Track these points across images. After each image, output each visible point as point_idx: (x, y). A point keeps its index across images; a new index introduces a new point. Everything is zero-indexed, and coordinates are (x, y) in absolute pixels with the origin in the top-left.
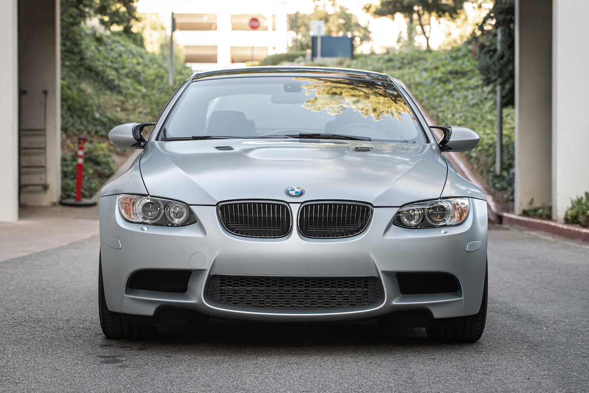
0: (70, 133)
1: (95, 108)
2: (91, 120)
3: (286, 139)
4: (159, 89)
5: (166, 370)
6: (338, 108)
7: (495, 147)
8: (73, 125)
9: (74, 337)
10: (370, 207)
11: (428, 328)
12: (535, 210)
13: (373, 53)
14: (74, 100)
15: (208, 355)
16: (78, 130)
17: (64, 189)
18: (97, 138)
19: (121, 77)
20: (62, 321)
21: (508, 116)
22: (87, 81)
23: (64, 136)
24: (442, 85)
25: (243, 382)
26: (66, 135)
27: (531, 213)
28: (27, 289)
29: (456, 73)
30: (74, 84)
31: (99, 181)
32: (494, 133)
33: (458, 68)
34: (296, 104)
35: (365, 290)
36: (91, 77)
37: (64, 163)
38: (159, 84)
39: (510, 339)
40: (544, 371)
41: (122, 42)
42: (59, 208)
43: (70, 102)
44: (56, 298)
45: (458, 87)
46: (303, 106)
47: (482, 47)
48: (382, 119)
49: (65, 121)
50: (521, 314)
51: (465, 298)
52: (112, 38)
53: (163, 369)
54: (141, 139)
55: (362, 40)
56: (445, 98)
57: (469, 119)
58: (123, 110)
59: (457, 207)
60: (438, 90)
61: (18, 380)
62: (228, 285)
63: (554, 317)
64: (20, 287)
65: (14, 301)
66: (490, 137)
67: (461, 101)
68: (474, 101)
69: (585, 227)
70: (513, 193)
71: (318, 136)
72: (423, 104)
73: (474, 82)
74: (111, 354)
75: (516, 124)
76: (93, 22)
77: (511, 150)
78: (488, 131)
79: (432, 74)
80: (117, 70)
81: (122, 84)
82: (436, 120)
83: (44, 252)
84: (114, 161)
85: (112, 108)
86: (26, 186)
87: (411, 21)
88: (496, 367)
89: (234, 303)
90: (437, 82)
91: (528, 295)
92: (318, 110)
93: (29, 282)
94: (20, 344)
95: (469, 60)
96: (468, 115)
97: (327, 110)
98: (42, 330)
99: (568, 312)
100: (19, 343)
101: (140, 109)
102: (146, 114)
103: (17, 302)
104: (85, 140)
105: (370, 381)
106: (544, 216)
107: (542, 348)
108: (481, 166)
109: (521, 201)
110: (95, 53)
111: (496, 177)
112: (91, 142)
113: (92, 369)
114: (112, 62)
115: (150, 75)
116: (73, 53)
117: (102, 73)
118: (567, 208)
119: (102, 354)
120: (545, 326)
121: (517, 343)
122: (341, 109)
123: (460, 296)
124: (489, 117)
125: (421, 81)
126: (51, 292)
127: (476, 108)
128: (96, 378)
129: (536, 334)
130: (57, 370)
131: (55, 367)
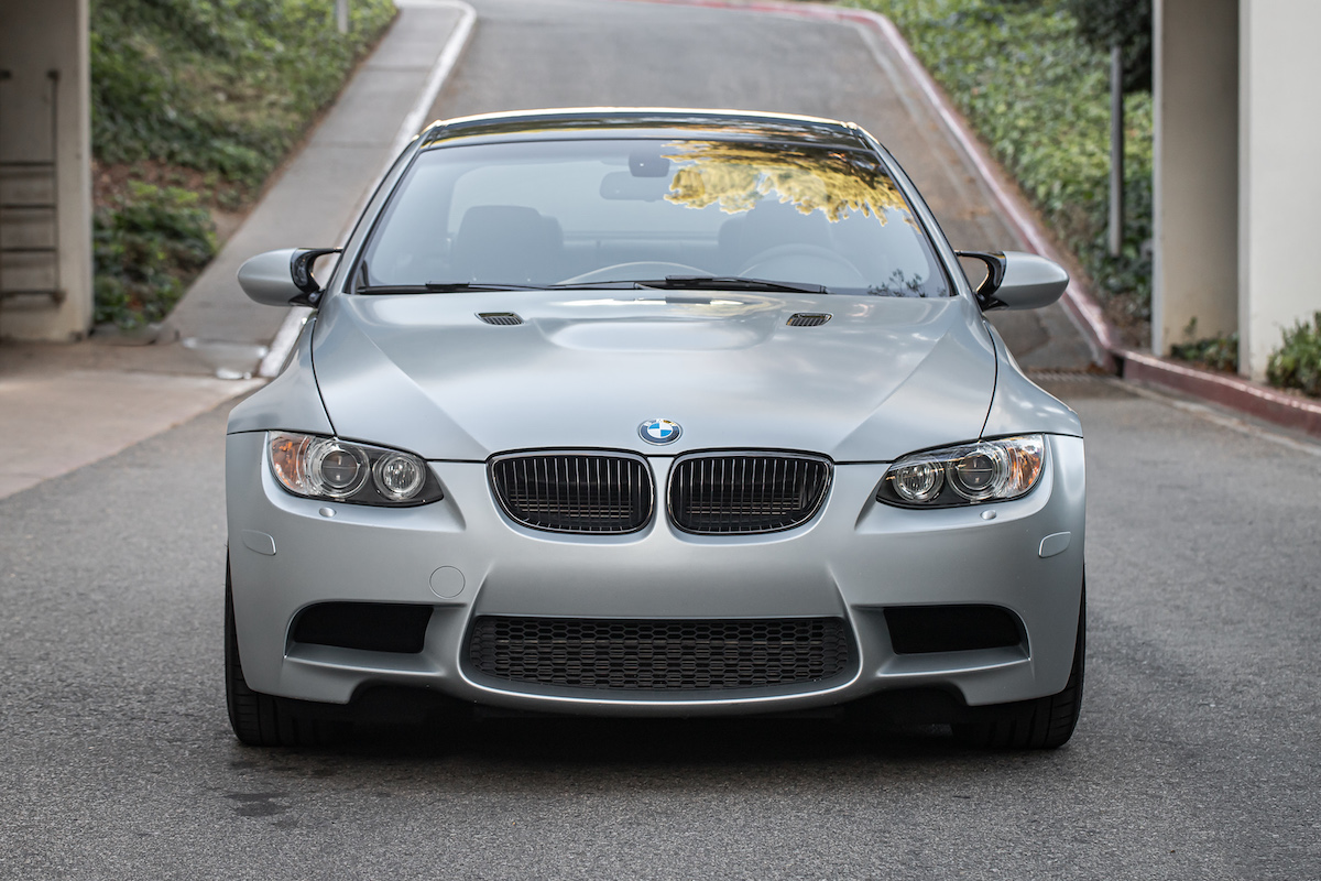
0: (109, 158)
1: (166, 97)
2: (157, 126)
4: (315, 44)
5: (380, 832)
6: (745, 200)
7: (1107, 187)
8: (115, 138)
9: (168, 740)
10: (828, 463)
11: (955, 724)
12: (1201, 346)
14: (116, 77)
16: (128, 151)
17: (100, 299)
18: (173, 170)
19: (225, 17)
20: (137, 692)
21: (1137, 107)
22: (145, 29)
24: (982, 29)
26: (101, 162)
27: (1191, 353)
28: (45, 596)
30: (116, 39)
31: (182, 278)
32: (1104, 151)
35: (816, 644)
36: (155, 20)
37: (99, 234)
38: (315, 30)
39: (1137, 738)
40: (1207, 828)
42: (89, 346)
43: (107, 83)
44: (114, 623)
45: (1021, 34)
49: (99, 131)
50: (1161, 661)
51: (1035, 658)
53: (373, 832)
54: (311, 286)
56: (990, 62)
57: (1047, 116)
58: (232, 98)
59: (1018, 457)
60: (973, 42)
61: (62, 865)
62: (513, 637)
63: (1235, 672)
64: (29, 591)
65: (21, 634)
66: (1095, 160)
67: (1027, 70)
68: (1059, 70)
70: (1148, 302)
72: (938, 76)
74: (256, 788)
75: (1156, 130)
77: (1145, 193)
78: (1090, 146)
81: (227, 34)
82: (967, 116)
83: (69, 476)
84: (213, 228)
85: (204, 94)
86: (12, 294)
88: (1104, 818)
89: (526, 676)
90: (970, 21)
91: (1178, 602)
92: (701, 206)
93: (48, 576)
94: (53, 763)
96: (1044, 105)
97: (721, 204)
98: (97, 723)
99: (1266, 656)
100: (50, 758)
101: (273, 97)
102: (287, 109)
103: (28, 635)
106: (1221, 364)
107: (1205, 760)
108: (1075, 232)
109: (1167, 325)
111: (1110, 260)
113: (219, 831)
115: (293, 9)
117: (179, 9)
118: (1274, 349)
119: (236, 790)
120: (1214, 697)
121: (1151, 749)
122: (752, 200)
123: (1025, 654)
124: (1094, 110)
125: (934, 18)
126: (101, 604)
127: (1062, 86)
128: (229, 859)
129: (1193, 720)
130: (142, 835)
131: (137, 826)
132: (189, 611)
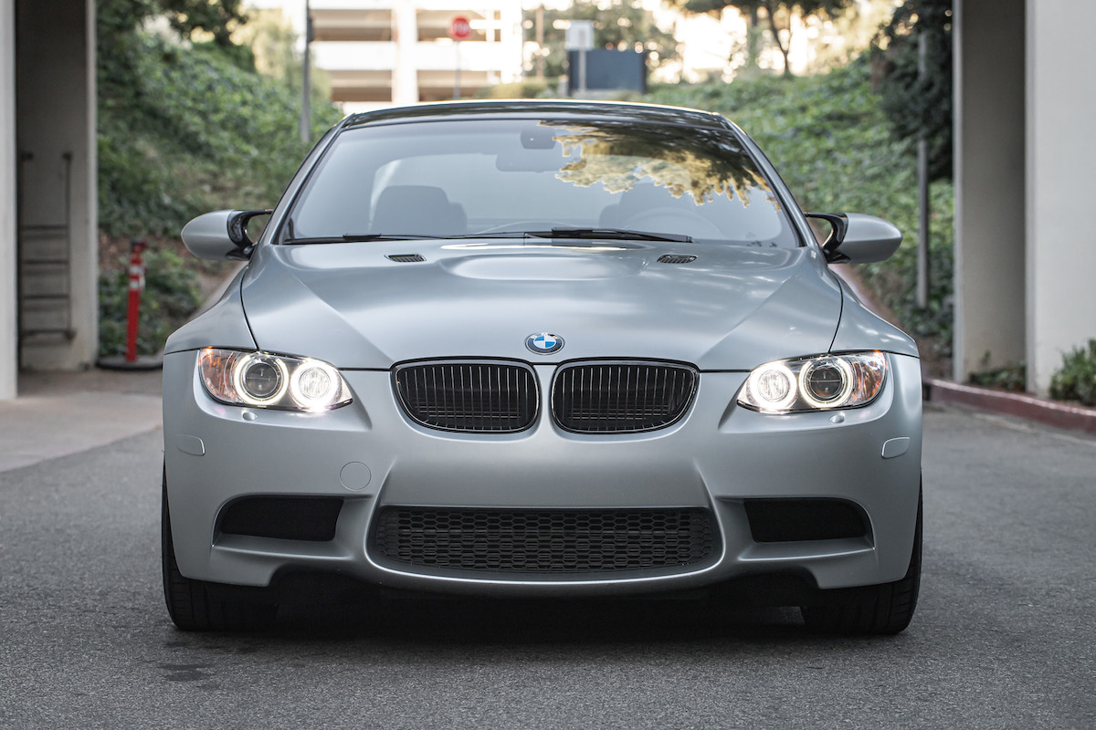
0: (115, 233)
1: (162, 187)
2: (154, 208)
3: (527, 240)
4: (282, 150)
5: (293, 693)
6: (624, 180)
7: (915, 257)
8: (121, 218)
9: (114, 627)
10: (693, 371)
11: (805, 608)
12: (994, 374)
13: (683, 82)
14: (122, 170)
15: (375, 662)
16: (131, 227)
17: (105, 338)
18: (167, 242)
19: (212, 129)
20: (93, 594)
21: (938, 196)
22: (147, 135)
23: (105, 239)
24: (813, 140)
25: (446, 717)
26: (108, 236)
27: (986, 380)
28: (28, 531)
29: (840, 119)
30: (124, 142)
31: (171, 322)
32: (915, 230)
33: (843, 109)
34: (545, 172)
35: (684, 533)
36: (155, 129)
37: (105, 289)
38: (283, 140)
39: (966, 627)
40: (1037, 692)
41: (214, 64)
42: (95, 375)
43: (115, 175)
44: (83, 548)
45: (844, 144)
46: (557, 176)
47: (891, 67)
48: (709, 202)
49: (107, 211)
50: (982, 575)
51: (879, 548)
52: (195, 56)
53: (287, 693)
54: (245, 242)
55: (662, 57)
56: (820, 164)
58: (216, 189)
59: (862, 370)
60: (805, 150)
62: (414, 526)
63: (1047, 582)
64: (14, 528)
67: (849, 170)
68: (875, 170)
69: (1090, 405)
70: (950, 343)
71: (589, 234)
73: (872, 135)
74: (186, 661)
75: (956, 210)
76: (158, 26)
77: (946, 261)
79: (795, 120)
80: (203, 115)
81: (213, 141)
83: (64, 458)
84: (198, 286)
85: (194, 185)
86: (33, 333)
87: (755, 21)
88: (943, 684)
89: (427, 561)
90: (803, 135)
91: (991, 538)
92: (587, 184)
93: (33, 518)
94: (9, 643)
95: (863, 94)
96: (864, 196)
97: (604, 183)
98: (53, 613)
99: (1073, 572)
100: (7, 639)
101: (248, 188)
102: (259, 197)
103: (7, 557)
104: (143, 246)
105: (695, 714)
106: (1011, 386)
107: (1029, 644)
108: (890, 290)
109: (965, 356)
110: (162, 84)
111: (919, 311)
112: (156, 250)
113: (148, 692)
114: (194, 100)
115: (266, 124)
116: (122, 83)
117: (175, 121)
118: (1055, 369)
119: (170, 662)
120: (1032, 599)
121: (980, 635)
122: (630, 182)
123: (870, 544)
124: (904, 199)
125: (775, 133)
126: (74, 537)
127: (877, 182)
128: (154, 712)
129: (1015, 615)
130: (79, 695)
131: (75, 688)
132: (148, 541)
